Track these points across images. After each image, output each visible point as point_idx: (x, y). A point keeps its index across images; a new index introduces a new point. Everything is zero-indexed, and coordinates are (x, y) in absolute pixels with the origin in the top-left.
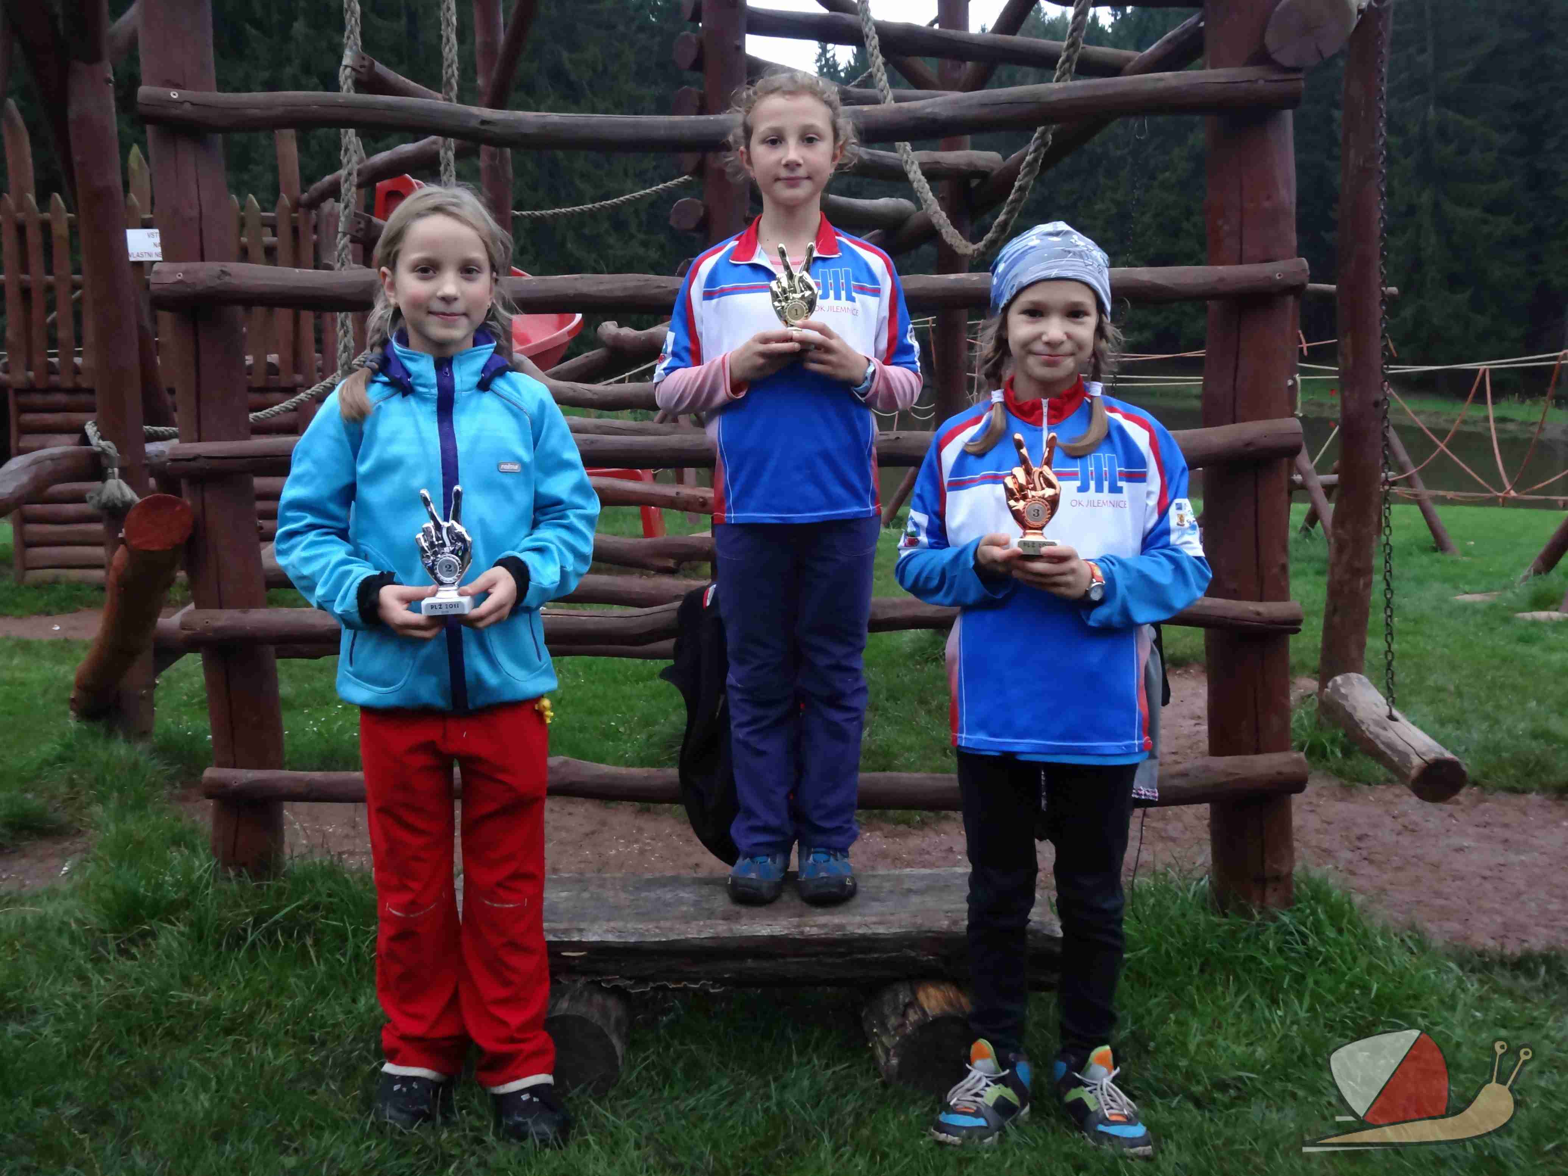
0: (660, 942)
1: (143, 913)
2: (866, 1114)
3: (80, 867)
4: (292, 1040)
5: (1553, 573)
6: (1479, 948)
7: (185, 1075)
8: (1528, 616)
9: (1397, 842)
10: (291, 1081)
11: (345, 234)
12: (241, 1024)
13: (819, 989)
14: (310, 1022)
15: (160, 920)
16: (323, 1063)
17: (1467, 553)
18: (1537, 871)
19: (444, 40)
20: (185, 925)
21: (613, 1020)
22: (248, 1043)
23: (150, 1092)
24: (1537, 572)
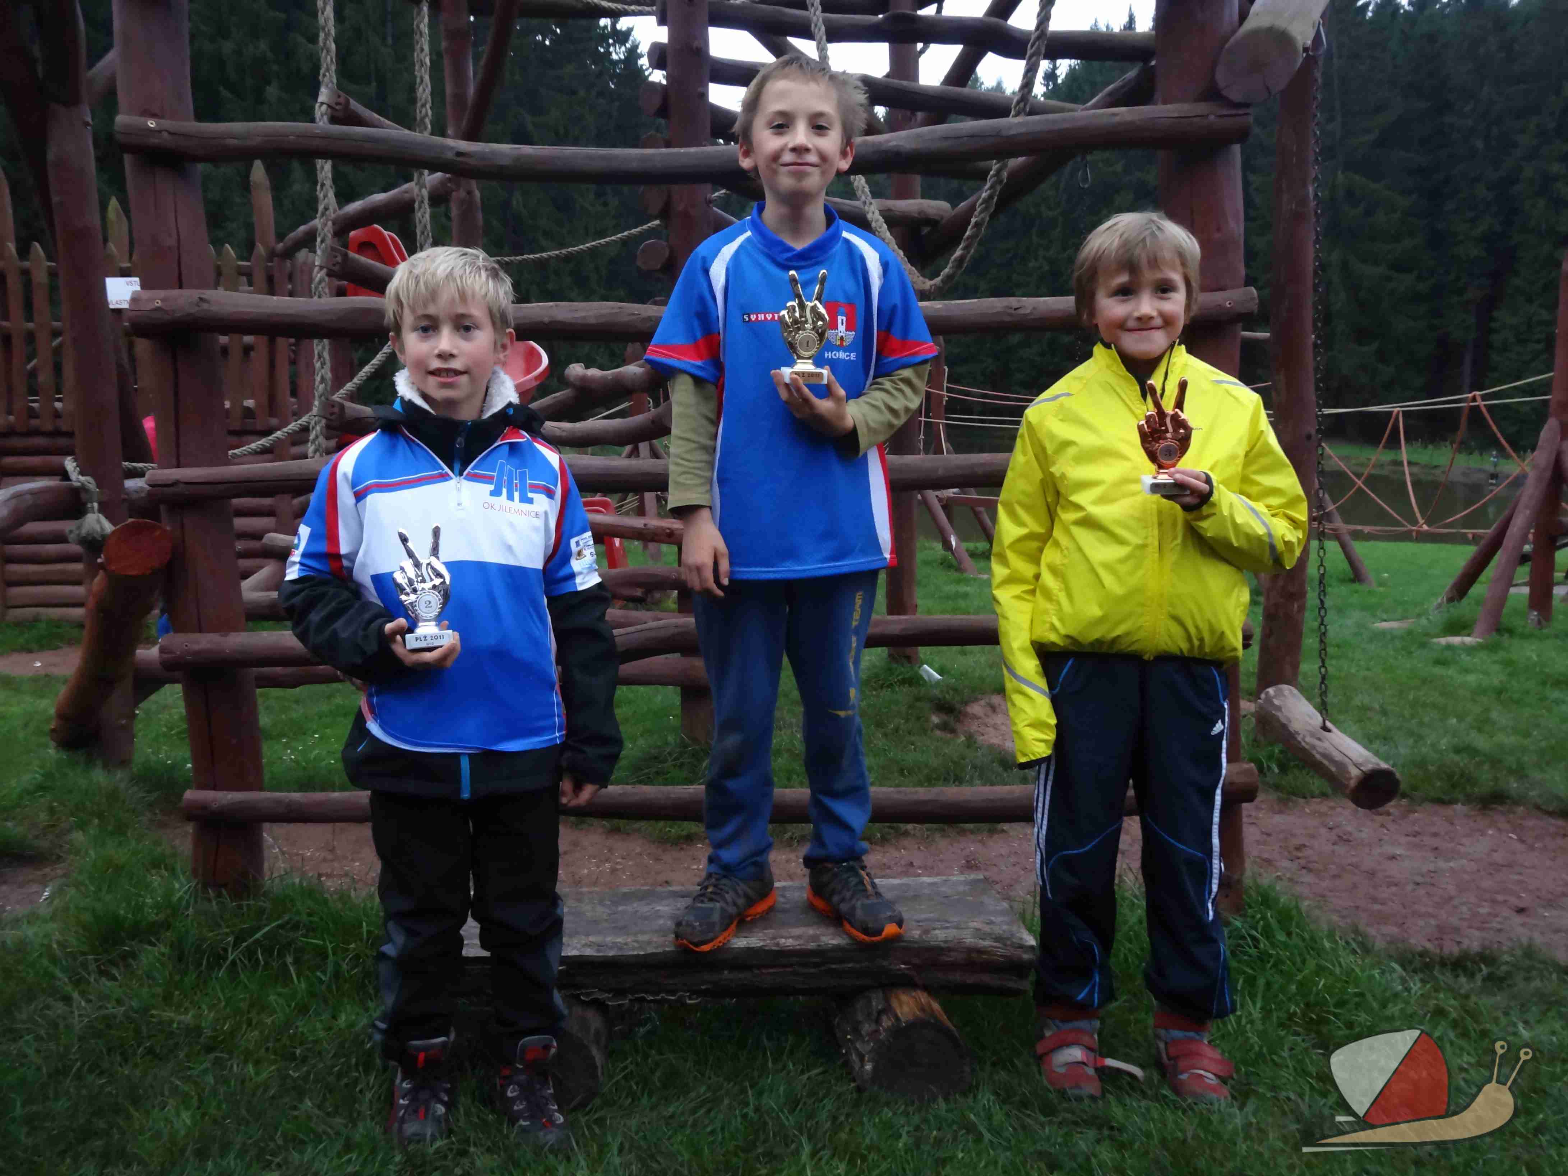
0: (638, 955)
1: (123, 934)
2: (842, 1118)
3: (59, 892)
4: (273, 1057)
5: (1465, 601)
6: (1420, 949)
7: (167, 1093)
8: (1443, 641)
9: (1333, 851)
10: (273, 1097)
11: (321, 268)
12: (222, 1042)
13: (792, 998)
14: (290, 1037)
15: (141, 941)
16: (305, 1078)
17: (1381, 584)
18: (1466, 877)
19: (418, 80)
20: (165, 946)
21: (592, 1031)
22: (230, 1059)
23: (132, 1110)
24: (1451, 600)
